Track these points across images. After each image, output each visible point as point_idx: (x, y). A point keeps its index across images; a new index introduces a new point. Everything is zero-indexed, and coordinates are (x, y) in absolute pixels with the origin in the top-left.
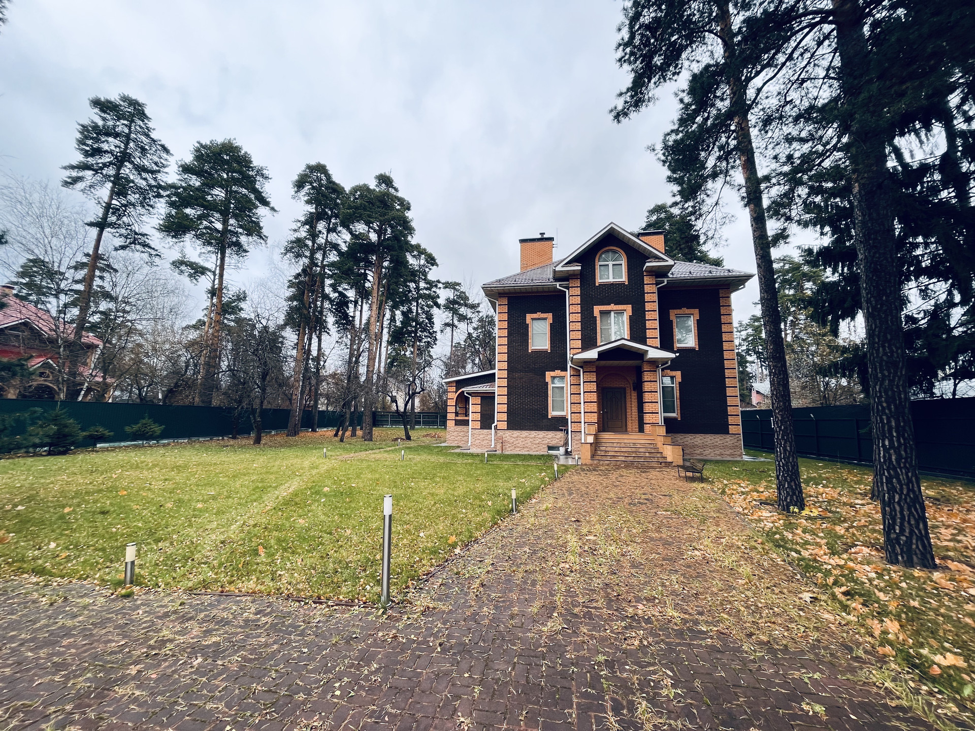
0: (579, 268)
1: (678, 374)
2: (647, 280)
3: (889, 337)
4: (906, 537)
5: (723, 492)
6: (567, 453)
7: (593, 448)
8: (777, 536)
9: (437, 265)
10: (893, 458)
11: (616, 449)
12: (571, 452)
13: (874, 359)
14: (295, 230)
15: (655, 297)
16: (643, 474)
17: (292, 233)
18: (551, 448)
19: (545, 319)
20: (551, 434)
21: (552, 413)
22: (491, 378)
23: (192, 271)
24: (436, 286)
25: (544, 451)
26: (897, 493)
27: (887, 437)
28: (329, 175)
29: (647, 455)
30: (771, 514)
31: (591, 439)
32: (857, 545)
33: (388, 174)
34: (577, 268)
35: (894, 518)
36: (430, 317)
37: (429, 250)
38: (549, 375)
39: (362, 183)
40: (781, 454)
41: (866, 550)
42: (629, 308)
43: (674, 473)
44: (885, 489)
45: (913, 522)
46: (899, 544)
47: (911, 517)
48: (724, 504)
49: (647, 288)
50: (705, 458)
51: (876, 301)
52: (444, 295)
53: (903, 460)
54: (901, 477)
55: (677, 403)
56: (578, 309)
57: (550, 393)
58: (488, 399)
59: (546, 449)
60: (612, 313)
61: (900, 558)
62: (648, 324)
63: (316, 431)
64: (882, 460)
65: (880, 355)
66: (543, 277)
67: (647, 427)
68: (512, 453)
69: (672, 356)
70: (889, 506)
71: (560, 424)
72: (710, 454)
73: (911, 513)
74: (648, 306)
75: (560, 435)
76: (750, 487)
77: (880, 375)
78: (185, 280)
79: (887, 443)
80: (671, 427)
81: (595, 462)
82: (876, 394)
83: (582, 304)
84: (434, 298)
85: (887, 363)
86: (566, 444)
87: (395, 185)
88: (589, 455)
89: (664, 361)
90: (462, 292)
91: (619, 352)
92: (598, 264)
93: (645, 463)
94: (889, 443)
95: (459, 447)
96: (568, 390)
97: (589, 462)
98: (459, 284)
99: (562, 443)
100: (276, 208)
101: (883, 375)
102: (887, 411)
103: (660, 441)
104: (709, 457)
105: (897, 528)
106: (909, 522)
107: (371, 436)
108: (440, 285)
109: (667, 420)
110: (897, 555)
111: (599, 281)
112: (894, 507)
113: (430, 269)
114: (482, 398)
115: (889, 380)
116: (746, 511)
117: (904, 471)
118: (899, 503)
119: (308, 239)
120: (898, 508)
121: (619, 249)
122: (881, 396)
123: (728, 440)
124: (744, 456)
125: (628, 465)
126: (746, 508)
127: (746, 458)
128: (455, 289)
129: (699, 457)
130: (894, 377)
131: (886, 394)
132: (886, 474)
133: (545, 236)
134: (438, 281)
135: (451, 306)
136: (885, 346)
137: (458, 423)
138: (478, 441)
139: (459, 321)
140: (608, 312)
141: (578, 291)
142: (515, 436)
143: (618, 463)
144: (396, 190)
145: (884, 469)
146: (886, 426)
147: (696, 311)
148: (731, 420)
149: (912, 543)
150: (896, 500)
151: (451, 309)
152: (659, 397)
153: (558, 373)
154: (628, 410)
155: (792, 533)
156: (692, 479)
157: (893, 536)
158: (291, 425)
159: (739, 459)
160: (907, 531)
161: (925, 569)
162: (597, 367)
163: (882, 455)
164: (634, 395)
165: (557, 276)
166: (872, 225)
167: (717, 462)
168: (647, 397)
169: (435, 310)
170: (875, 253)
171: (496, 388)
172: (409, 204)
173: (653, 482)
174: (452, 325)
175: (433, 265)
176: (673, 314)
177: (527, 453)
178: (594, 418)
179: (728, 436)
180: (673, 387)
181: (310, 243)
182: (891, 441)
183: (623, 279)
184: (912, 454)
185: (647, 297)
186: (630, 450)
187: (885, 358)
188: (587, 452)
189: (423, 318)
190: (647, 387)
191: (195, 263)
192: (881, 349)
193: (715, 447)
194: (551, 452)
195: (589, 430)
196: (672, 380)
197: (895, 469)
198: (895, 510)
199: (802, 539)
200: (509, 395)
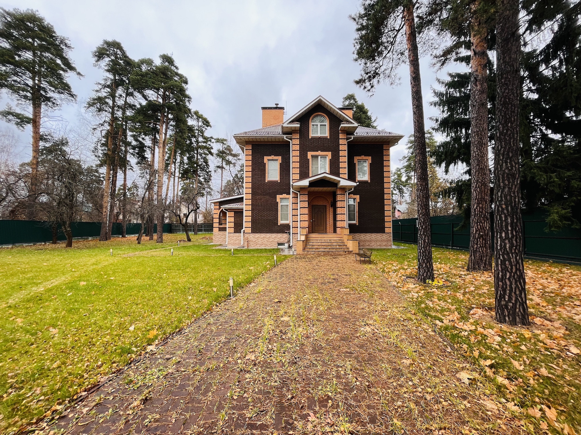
0: (299, 125)
1: (358, 197)
2: (341, 136)
3: (511, 155)
4: (513, 303)
5: (383, 271)
6: (290, 247)
7: (305, 243)
8: (423, 306)
9: (211, 126)
10: (508, 246)
11: (319, 244)
12: (292, 246)
13: (498, 172)
14: (97, 91)
15: (346, 147)
16: (334, 260)
17: (95, 93)
18: (279, 244)
19: (277, 160)
20: (279, 235)
21: (281, 222)
22: (241, 200)
23: (19, 121)
24: (210, 141)
25: (275, 246)
26: (509, 272)
27: (504, 231)
28: (124, 51)
29: (338, 247)
30: (415, 286)
31: (303, 238)
32: (473, 308)
33: (170, 55)
34: (297, 125)
35: (504, 290)
36: (206, 161)
37: (205, 116)
38: (279, 197)
39: (147, 57)
40: (422, 245)
41: (480, 311)
42: (329, 154)
43: (352, 258)
44: (500, 269)
45: (518, 293)
46: (507, 308)
47: (517, 289)
48: (385, 280)
49: (341, 142)
50: (371, 247)
51: (503, 127)
52: (216, 147)
53: (514, 248)
54: (512, 260)
55: (357, 215)
56: (298, 153)
57: (279, 208)
58: (239, 213)
59: (277, 245)
60: (319, 157)
61: (507, 318)
62: (341, 165)
63: (125, 237)
64: (499, 248)
65: (503, 169)
66: (275, 132)
67: (338, 230)
68: (254, 248)
69: (355, 184)
70: (502, 281)
71: (285, 229)
72: (374, 245)
73: (517, 286)
74: (341, 153)
75: (285, 235)
76: (399, 266)
77: (502, 184)
78: (12, 126)
79: (503, 235)
80: (353, 229)
81: (306, 252)
82: (498, 199)
83: (301, 150)
84: (209, 149)
85: (508, 174)
86: (289, 241)
87: (176, 64)
88: (301, 248)
89: (350, 188)
90: (228, 146)
91: (322, 182)
92: (311, 124)
93: (336, 252)
94: (505, 236)
95: (221, 245)
96: (290, 207)
97: (301, 252)
98: (226, 140)
99: (287, 241)
100: (81, 73)
101: (505, 184)
102: (505, 211)
103: (345, 238)
104: (373, 247)
105: (507, 297)
106: (515, 293)
107: (162, 239)
108: (213, 140)
109: (350, 225)
110: (505, 316)
111: (311, 135)
112: (505, 282)
113: (206, 129)
114: (235, 213)
115: (509, 188)
116: (399, 285)
117: (514, 255)
118: (509, 279)
119: (108, 98)
120: (508, 283)
121: (325, 115)
122: (502, 200)
123: (384, 236)
124: (393, 246)
125: (326, 254)
126: (398, 282)
127: (394, 247)
128: (223, 143)
129: (368, 247)
130: (512, 186)
131: (506, 199)
132: (501, 258)
133: (278, 106)
134: (212, 138)
135: (221, 154)
136: (507, 162)
137: (221, 229)
138: (232, 241)
139: (226, 164)
140: (316, 157)
141: (297, 142)
142: (256, 237)
143: (320, 252)
144: (177, 68)
145: (500, 255)
146: (504, 223)
147: (370, 158)
148: (386, 225)
149: (516, 308)
150: (508, 277)
151: (221, 157)
152: (346, 211)
153: (284, 196)
154: (328, 219)
155: (431, 301)
156: (364, 262)
157: (503, 303)
158: (103, 232)
159: (390, 247)
160: (514, 299)
161: (524, 326)
162: (309, 192)
163: (499, 244)
164: (331, 210)
165: (285, 130)
166: (505, 67)
167: (378, 250)
168: (339, 211)
169: (209, 157)
170: (505, 89)
171: (244, 206)
172: (186, 79)
173: (339, 265)
174: (222, 168)
175: (208, 126)
176: (356, 159)
177: (264, 248)
178: (306, 224)
179: (384, 234)
180: (354, 205)
181: (110, 102)
182: (507, 234)
183: (327, 135)
184: (520, 243)
185: (341, 147)
186: (327, 244)
187: (507, 171)
188: (300, 246)
189: (201, 162)
190: (339, 204)
191: (20, 114)
192: (504, 164)
193: (377, 241)
194: (280, 247)
195: (302, 232)
196: (353, 201)
197: (508, 254)
198: (506, 285)
199: (440, 307)
200: (253, 210)
